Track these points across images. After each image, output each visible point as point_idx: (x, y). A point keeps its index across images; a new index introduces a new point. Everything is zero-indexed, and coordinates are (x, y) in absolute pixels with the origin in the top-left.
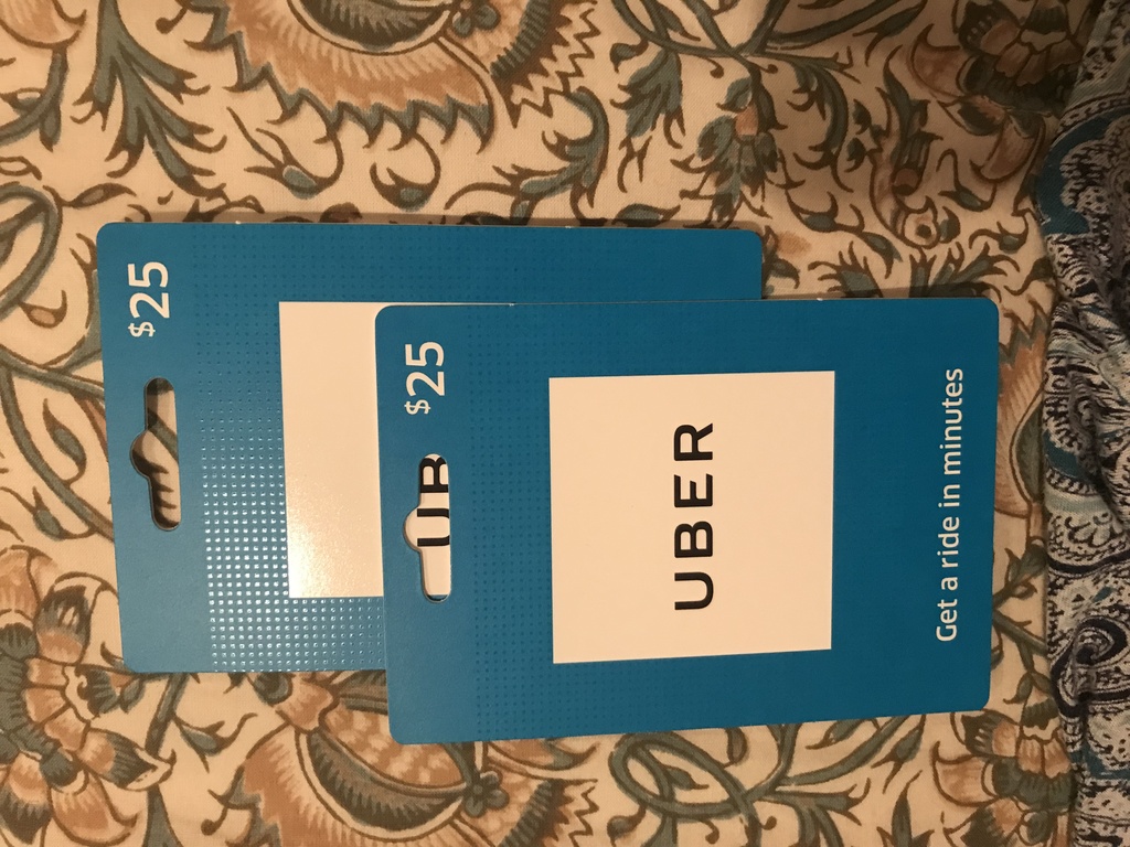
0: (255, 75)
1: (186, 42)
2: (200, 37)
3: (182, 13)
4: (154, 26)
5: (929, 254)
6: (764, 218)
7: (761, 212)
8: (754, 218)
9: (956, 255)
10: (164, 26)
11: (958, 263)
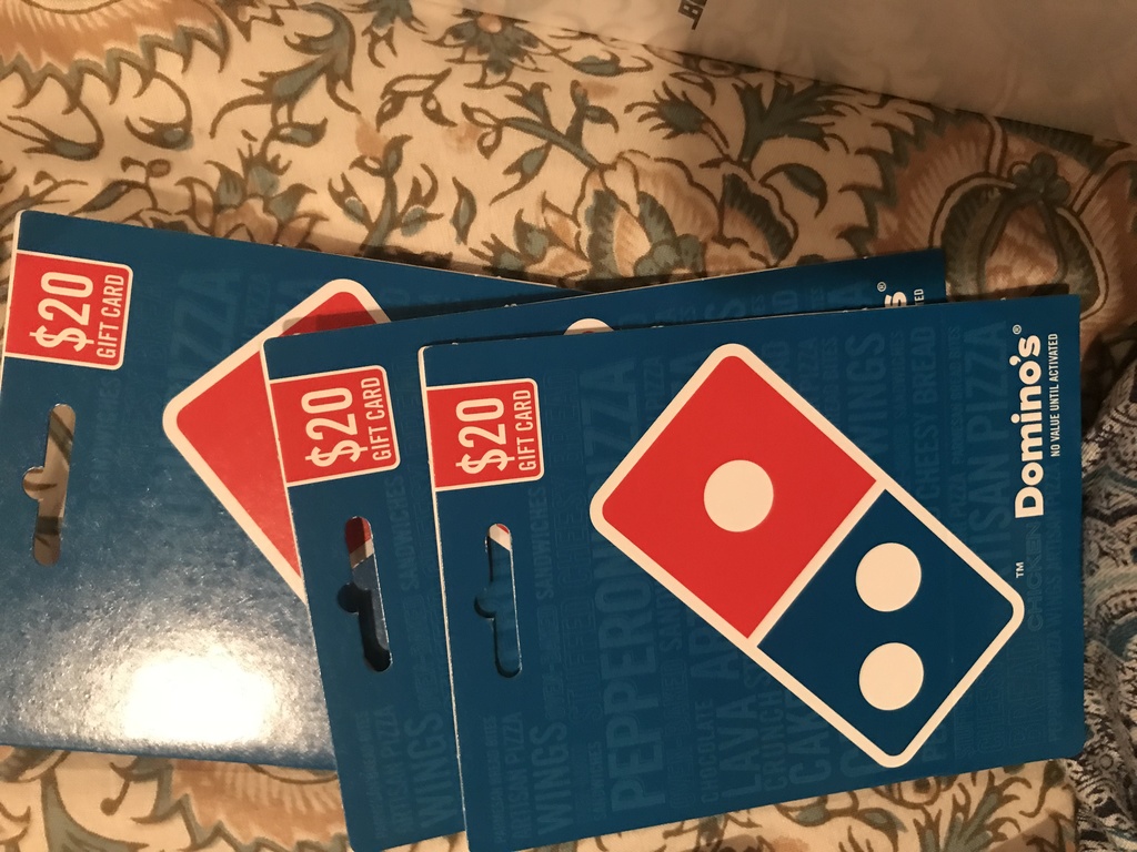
0: (207, 835)
1: (134, 819)
2: (146, 811)
3: (126, 787)
4: (100, 811)
5: (933, 810)
6: (753, 829)
7: (750, 824)
8: (744, 831)
9: (962, 800)
10: (110, 807)
11: (965, 809)
